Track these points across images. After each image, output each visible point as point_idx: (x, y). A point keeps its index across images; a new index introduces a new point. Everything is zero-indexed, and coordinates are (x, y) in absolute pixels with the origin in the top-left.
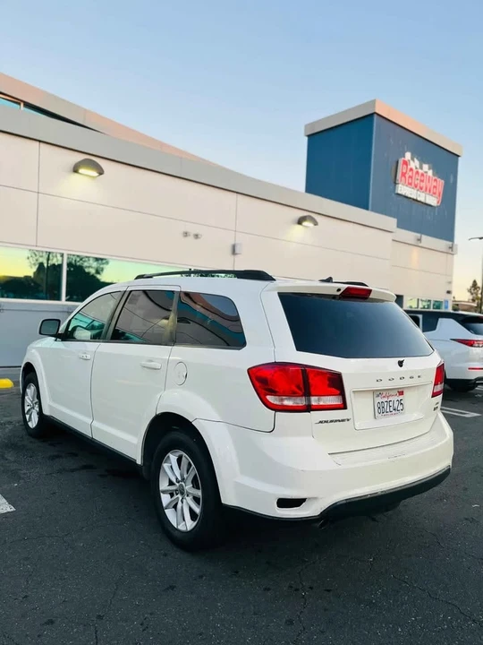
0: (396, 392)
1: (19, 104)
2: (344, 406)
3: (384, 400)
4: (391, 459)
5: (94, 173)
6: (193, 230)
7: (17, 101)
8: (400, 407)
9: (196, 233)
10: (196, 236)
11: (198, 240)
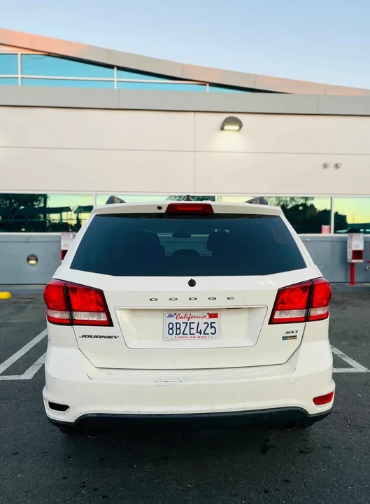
0: (205, 313)
1: (205, 85)
2: (109, 323)
3: (181, 321)
4: (159, 383)
5: (237, 128)
6: (332, 161)
7: (204, 83)
8: (209, 330)
9: (335, 162)
10: (337, 166)
11: (339, 170)
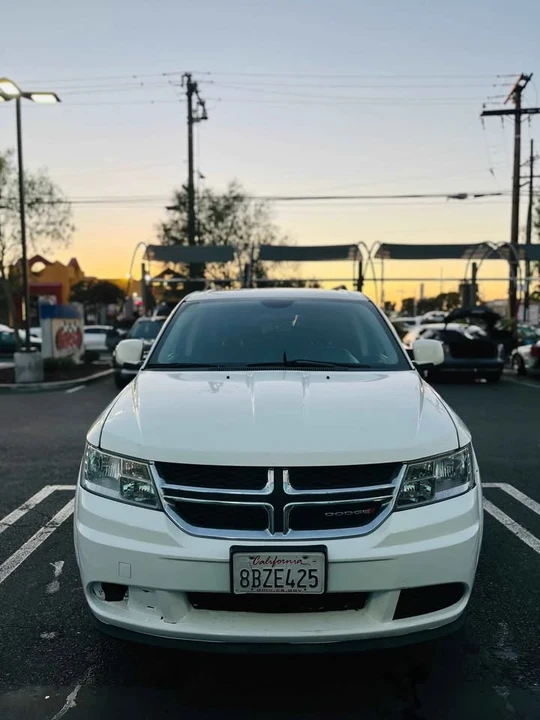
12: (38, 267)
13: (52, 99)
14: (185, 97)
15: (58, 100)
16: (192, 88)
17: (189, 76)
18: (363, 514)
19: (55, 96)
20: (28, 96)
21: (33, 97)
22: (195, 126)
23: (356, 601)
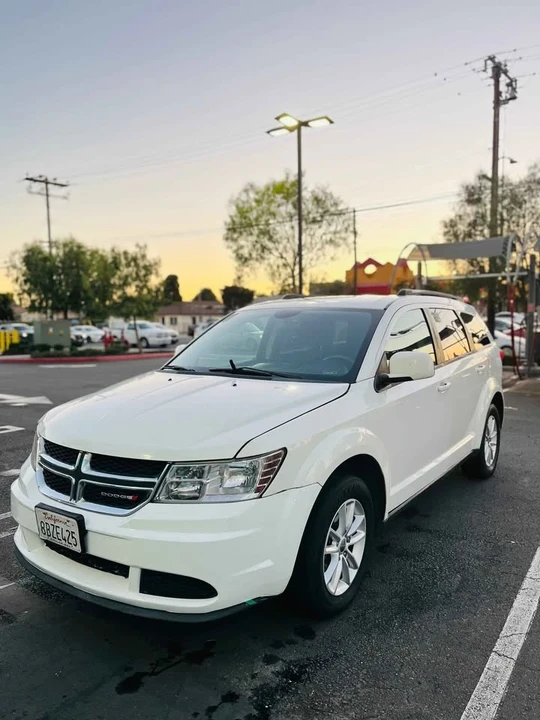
12: (370, 269)
13: (325, 122)
14: (492, 81)
15: (331, 122)
16: (498, 70)
17: (492, 59)
18: (127, 499)
19: (327, 118)
20: (306, 124)
21: (310, 124)
22: (502, 109)
23: (122, 570)
